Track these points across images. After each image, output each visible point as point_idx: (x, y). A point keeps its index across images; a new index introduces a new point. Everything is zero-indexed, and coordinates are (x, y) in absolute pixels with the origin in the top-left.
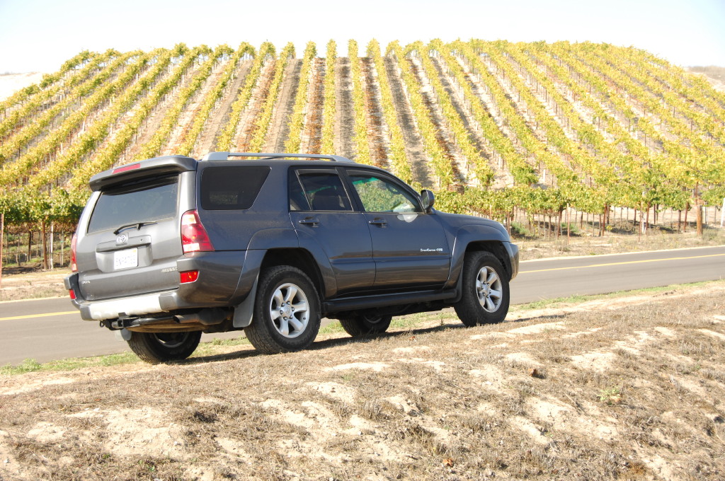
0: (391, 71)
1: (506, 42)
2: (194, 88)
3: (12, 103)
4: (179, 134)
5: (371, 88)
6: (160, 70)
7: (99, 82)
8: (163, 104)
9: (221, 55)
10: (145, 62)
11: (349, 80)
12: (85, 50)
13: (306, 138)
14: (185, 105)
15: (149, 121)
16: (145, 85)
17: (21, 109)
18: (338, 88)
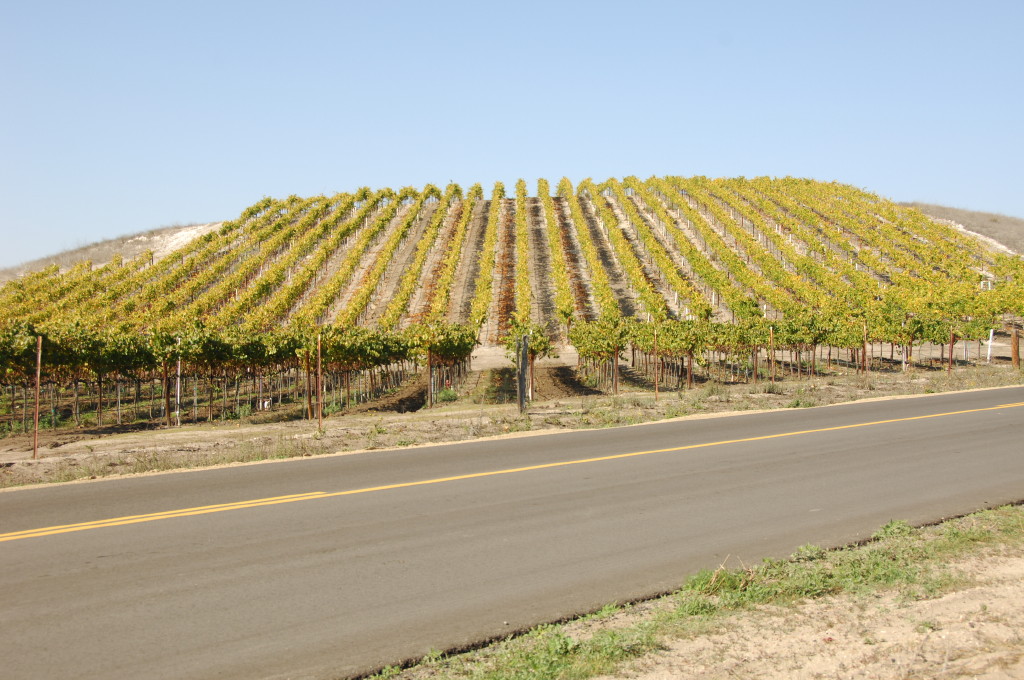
0: (585, 209)
1: (703, 178)
2: (377, 229)
3: (190, 251)
4: (361, 276)
5: (565, 226)
6: (342, 213)
7: (280, 226)
8: (345, 247)
9: (406, 197)
10: (327, 206)
11: (540, 219)
12: (267, 197)
13: (498, 277)
14: (367, 247)
15: (330, 264)
16: (326, 228)
17: (197, 256)
18: (530, 227)
